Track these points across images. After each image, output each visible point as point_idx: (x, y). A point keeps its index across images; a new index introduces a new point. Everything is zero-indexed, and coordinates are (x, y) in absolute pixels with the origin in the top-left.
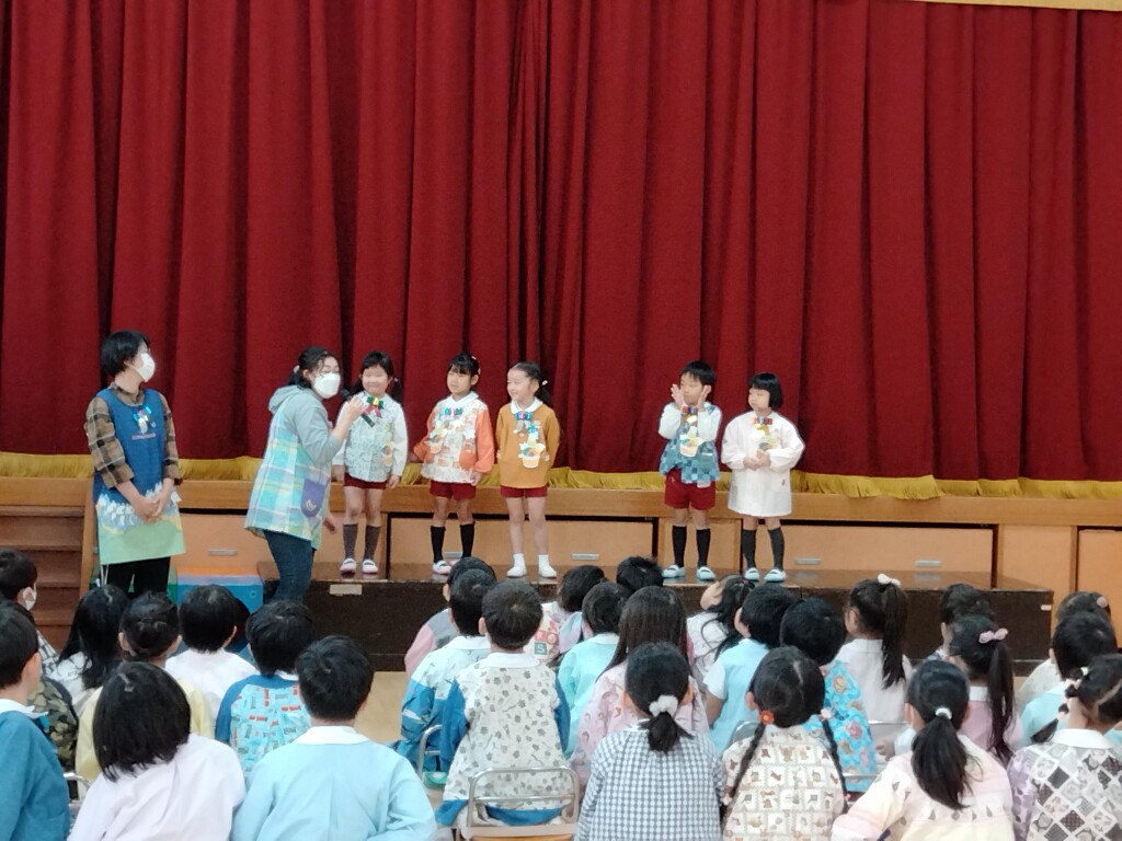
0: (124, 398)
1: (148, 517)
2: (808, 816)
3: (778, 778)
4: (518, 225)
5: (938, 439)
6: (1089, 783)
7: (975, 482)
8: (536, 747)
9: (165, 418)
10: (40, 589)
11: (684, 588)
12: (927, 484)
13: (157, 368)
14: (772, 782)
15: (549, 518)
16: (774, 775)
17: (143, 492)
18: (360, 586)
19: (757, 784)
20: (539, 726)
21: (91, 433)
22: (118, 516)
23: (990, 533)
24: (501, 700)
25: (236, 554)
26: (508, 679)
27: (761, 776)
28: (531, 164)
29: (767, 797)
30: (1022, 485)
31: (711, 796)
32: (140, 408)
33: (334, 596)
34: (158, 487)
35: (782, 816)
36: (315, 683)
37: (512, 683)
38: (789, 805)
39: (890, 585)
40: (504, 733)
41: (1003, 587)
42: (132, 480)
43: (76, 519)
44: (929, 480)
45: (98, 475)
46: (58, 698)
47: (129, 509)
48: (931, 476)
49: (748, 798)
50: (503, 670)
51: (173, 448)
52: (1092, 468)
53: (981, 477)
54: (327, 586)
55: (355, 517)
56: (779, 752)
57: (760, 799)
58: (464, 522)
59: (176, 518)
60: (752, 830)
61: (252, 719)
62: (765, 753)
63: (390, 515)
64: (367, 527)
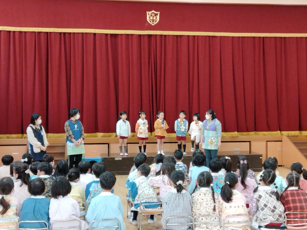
0: (72, 122)
1: (77, 146)
2: (210, 208)
3: (203, 200)
5: (237, 121)
6: (267, 197)
7: (246, 133)
9: (81, 126)
10: (55, 161)
13: (80, 117)
14: (202, 201)
16: (202, 199)
17: (76, 141)
18: (121, 158)
19: (198, 201)
21: (65, 129)
22: (71, 145)
23: (249, 143)
25: (96, 152)
27: (199, 199)
28: (153, 72)
29: (200, 204)
30: (255, 133)
31: (190, 206)
32: (76, 124)
33: (116, 160)
34: (79, 140)
35: (204, 208)
36: (103, 181)
38: (206, 206)
39: (228, 159)
41: (252, 154)
42: (74, 138)
43: (64, 146)
44: (236, 133)
45: (67, 137)
47: (73, 144)
49: (197, 204)
51: (83, 132)
52: (269, 129)
53: (247, 131)
54: (114, 158)
55: (122, 144)
56: (203, 194)
57: (199, 204)
58: (144, 145)
59: (83, 146)
60: (197, 211)
61: (95, 191)
62: (200, 194)
63: (127, 143)
64: (124, 146)
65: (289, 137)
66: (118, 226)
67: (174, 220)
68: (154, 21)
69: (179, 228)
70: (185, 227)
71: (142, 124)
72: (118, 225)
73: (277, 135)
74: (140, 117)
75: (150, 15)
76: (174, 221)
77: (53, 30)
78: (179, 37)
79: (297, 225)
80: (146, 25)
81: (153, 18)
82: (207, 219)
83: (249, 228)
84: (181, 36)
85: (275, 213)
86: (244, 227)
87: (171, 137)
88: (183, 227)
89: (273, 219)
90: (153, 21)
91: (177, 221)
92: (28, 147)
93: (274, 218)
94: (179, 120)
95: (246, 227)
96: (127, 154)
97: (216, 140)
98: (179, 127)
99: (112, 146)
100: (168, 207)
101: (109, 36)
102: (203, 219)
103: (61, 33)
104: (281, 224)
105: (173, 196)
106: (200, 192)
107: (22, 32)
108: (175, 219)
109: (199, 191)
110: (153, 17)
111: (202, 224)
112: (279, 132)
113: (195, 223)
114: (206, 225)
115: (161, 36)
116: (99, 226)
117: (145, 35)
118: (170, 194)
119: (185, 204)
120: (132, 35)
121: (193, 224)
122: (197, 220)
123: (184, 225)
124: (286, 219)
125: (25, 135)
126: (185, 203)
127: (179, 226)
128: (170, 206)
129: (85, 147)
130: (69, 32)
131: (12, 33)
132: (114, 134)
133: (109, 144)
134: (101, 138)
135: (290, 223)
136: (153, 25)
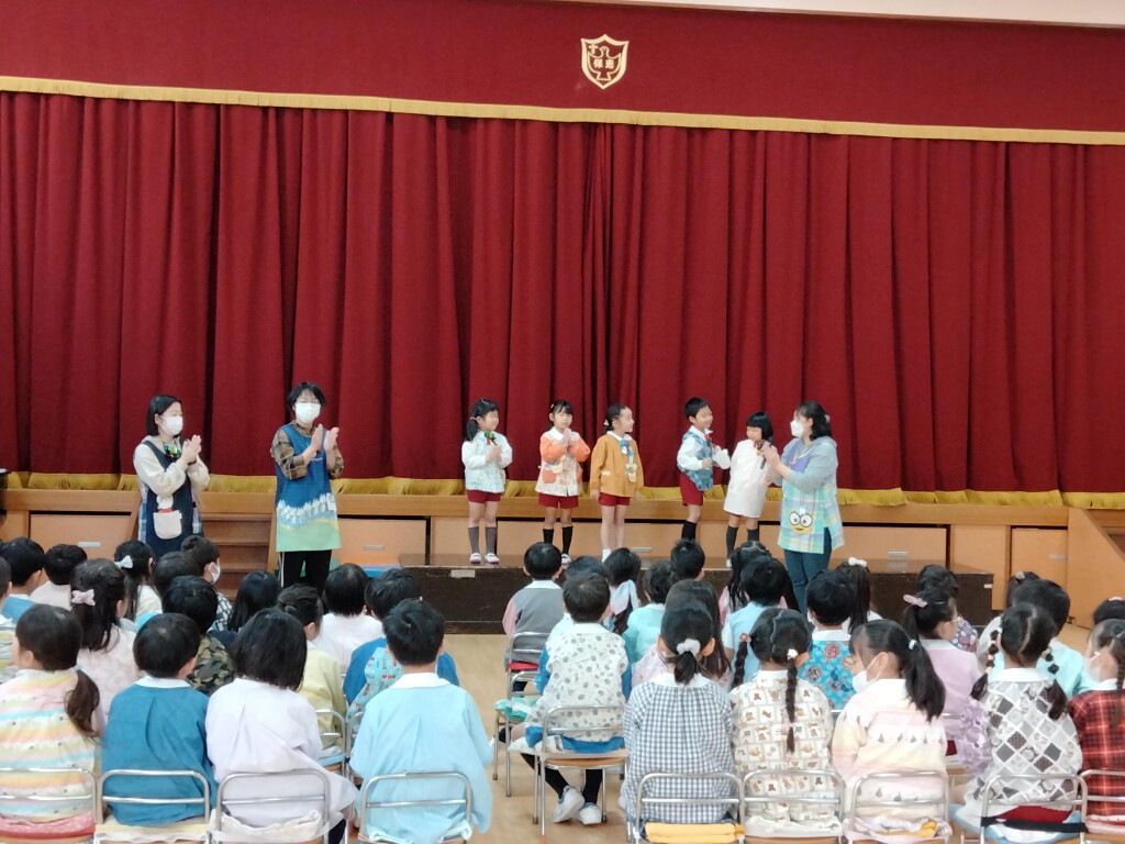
3: (769, 715)
4: (591, 287)
6: (1030, 710)
7: (933, 493)
8: (601, 693)
11: (715, 572)
12: (897, 494)
14: (764, 719)
16: (765, 713)
18: (474, 572)
19: (751, 722)
20: (606, 677)
21: (276, 456)
22: (291, 516)
23: (944, 531)
24: (576, 654)
25: (383, 548)
26: (583, 640)
27: (754, 716)
28: (599, 259)
29: (761, 732)
30: (967, 494)
33: (454, 579)
35: (775, 746)
37: (587, 643)
38: (780, 737)
39: (858, 566)
43: (267, 523)
44: (898, 491)
46: (221, 649)
48: (900, 489)
49: (747, 734)
52: (1021, 483)
53: (937, 489)
54: (449, 571)
55: (477, 521)
56: (768, 694)
57: (756, 734)
58: (566, 526)
59: (335, 521)
60: (753, 758)
61: (384, 677)
62: (757, 697)
63: (498, 519)
64: (487, 529)
65: (1098, 514)
66: (464, 801)
67: (668, 786)
68: (608, 74)
69: (686, 816)
70: (710, 813)
72: (465, 798)
73: (1050, 505)
75: (593, 52)
76: (671, 789)
77: (239, 98)
78: (698, 136)
80: (579, 86)
81: (604, 63)
82: (787, 785)
83: (946, 823)
84: (704, 131)
85: (1048, 770)
86: (930, 821)
87: (656, 499)
88: (702, 811)
89: (1040, 791)
90: (604, 75)
91: (681, 789)
93: (1045, 791)
95: (936, 819)
96: (495, 559)
97: (814, 517)
99: (439, 526)
100: (646, 741)
101: (441, 124)
102: (775, 787)
103: (268, 107)
104: (1067, 814)
105: (662, 697)
106: (757, 688)
107: (127, 101)
108: (674, 781)
109: (754, 686)
110: (605, 58)
111: (773, 802)
112: (1056, 493)
113: (748, 799)
114: (787, 808)
115: (633, 128)
116: (394, 797)
117: (574, 123)
118: (652, 692)
119: (705, 728)
120: (525, 122)
121: (739, 804)
122: (753, 790)
123: (707, 806)
124: (1086, 797)
125: (124, 478)
126: (704, 723)
127: (687, 807)
128: (654, 734)
129: (340, 527)
130: (297, 106)
131: (88, 108)
132: (451, 484)
133: (428, 520)
134: (401, 495)
135: (1097, 810)
136: (603, 87)
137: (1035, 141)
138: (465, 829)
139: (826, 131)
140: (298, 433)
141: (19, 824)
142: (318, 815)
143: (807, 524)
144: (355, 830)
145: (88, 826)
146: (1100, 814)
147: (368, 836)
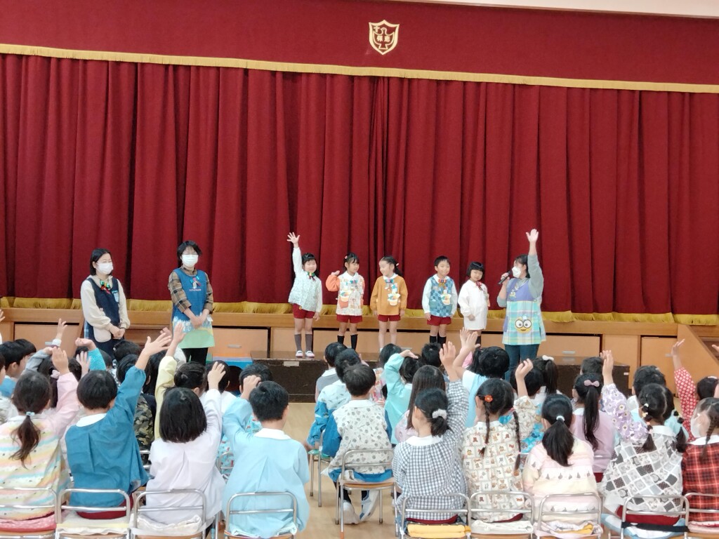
0: (187, 272)
4: (374, 182)
5: (573, 286)
7: (591, 314)
8: (376, 445)
9: (207, 284)
12: (568, 315)
15: (398, 331)
17: (195, 315)
18: (298, 363)
22: (182, 327)
23: (598, 338)
24: (356, 423)
25: (241, 347)
26: (359, 413)
28: (379, 164)
30: (613, 315)
32: (195, 277)
33: (285, 367)
34: (202, 314)
35: (485, 471)
37: (361, 414)
39: (548, 360)
40: (358, 439)
42: (190, 307)
44: (569, 313)
45: (175, 308)
47: (188, 323)
48: (570, 311)
50: (356, 408)
52: (648, 308)
53: (595, 311)
54: (282, 362)
55: (300, 330)
58: (353, 334)
59: (211, 329)
63: (314, 329)
64: (306, 335)
65: (695, 328)
66: (291, 510)
68: (386, 45)
71: (349, 282)
72: (292, 508)
73: (666, 322)
74: (346, 269)
75: (377, 31)
77: (150, 59)
78: (443, 85)
79: (712, 523)
80: (367, 53)
81: (384, 39)
84: (448, 82)
86: (589, 524)
87: (415, 317)
90: (383, 46)
92: (83, 329)
94: (436, 277)
96: (312, 355)
98: (437, 295)
99: (276, 333)
101: (279, 77)
103: (169, 65)
104: (677, 520)
107: (78, 60)
110: (384, 35)
112: (670, 315)
113: (473, 510)
115: (401, 80)
116: (247, 507)
117: (365, 76)
120: (333, 76)
121: (468, 513)
124: (688, 509)
125: (75, 301)
129: (214, 333)
130: (187, 64)
131: (53, 63)
132: (283, 307)
133: (269, 330)
134: (251, 313)
135: (696, 518)
136: (383, 54)
137: (658, 90)
138: (293, 528)
139: (525, 83)
140: (184, 273)
141: (8, 522)
142: (199, 519)
143: (528, 327)
144: (222, 528)
145: (52, 524)
146: (698, 521)
147: (230, 532)
